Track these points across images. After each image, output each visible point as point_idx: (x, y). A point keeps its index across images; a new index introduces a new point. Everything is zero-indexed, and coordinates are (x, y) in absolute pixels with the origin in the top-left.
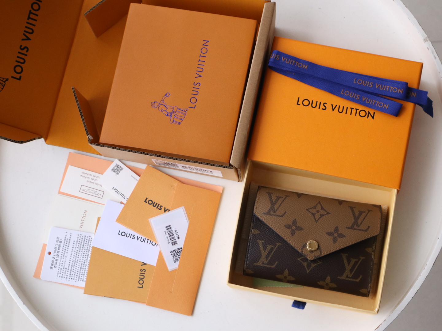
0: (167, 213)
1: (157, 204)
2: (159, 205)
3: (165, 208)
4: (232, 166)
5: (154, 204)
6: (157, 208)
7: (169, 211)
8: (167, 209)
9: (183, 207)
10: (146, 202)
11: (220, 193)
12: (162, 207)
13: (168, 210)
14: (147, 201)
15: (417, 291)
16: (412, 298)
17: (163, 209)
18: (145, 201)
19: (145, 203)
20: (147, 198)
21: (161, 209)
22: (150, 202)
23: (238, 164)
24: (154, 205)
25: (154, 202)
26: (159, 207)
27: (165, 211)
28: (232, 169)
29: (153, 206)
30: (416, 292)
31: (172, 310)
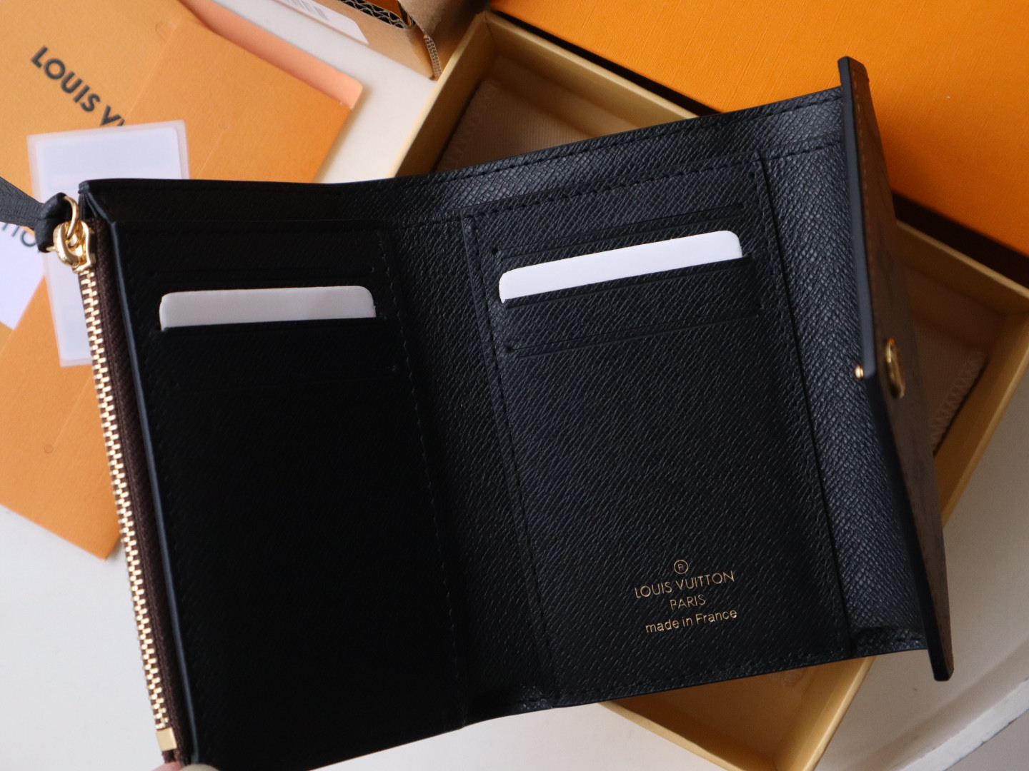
0: (112, 132)
1: (79, 82)
2: (87, 89)
3: (108, 109)
4: (404, 15)
5: (69, 83)
6: (77, 100)
7: (122, 124)
8: (117, 117)
9: (180, 125)
10: (39, 65)
11: (346, 106)
12: (98, 99)
13: (118, 122)
14: (43, 60)
15: (1010, 723)
16: (983, 743)
17: (100, 110)
18: (36, 61)
19: (34, 67)
20: (44, 50)
21: (90, 109)
22: (55, 69)
23: (432, 13)
24: (69, 85)
25: (72, 75)
26: (85, 100)
27: (107, 120)
28: (400, 26)
29: (64, 87)
30: (1006, 723)
31: (38, 519)
